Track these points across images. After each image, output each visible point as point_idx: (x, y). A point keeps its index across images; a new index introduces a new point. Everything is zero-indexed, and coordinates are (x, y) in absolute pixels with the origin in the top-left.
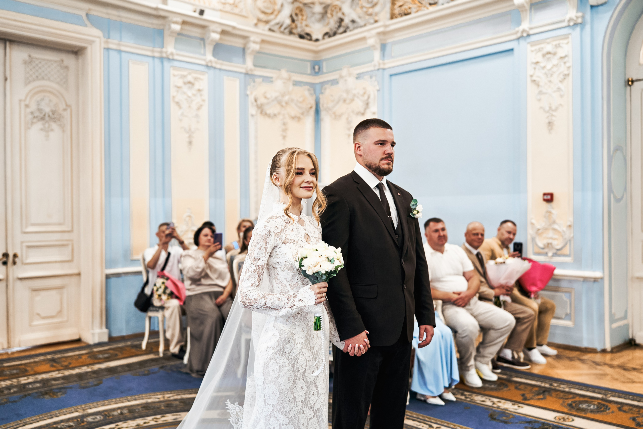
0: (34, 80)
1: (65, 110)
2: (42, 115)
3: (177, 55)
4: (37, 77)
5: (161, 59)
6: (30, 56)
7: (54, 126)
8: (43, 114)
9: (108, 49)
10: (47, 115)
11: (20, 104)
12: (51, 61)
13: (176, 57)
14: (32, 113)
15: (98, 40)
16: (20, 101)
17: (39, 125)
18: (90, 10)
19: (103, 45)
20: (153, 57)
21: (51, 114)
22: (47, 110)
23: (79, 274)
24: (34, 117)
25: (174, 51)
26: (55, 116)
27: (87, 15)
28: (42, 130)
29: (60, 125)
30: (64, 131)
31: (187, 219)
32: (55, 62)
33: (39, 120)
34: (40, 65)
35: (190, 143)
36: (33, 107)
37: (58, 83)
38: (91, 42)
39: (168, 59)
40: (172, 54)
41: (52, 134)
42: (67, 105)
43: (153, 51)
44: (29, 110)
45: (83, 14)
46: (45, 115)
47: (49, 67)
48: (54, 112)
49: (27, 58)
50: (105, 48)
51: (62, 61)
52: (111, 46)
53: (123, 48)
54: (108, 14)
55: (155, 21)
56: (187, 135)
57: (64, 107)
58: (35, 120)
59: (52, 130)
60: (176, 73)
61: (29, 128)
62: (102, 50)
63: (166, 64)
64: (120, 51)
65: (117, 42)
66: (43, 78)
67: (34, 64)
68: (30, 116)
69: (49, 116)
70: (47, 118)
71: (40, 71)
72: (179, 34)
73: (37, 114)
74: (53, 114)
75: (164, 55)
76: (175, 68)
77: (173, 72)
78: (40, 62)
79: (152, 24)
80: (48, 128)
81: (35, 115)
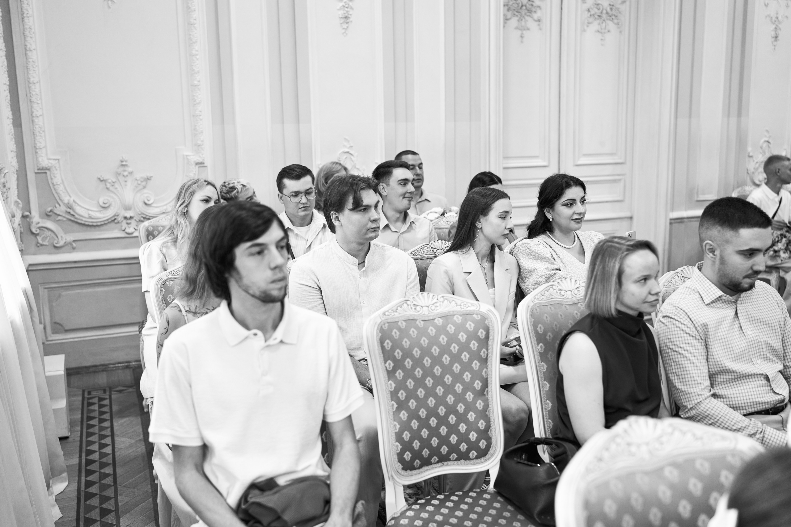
2: (598, 12)
7: (611, 25)
8: (600, 10)
10: (604, 12)
14: (589, 10)
17: (595, 26)
21: (609, 10)
22: (606, 4)
23: (631, 218)
24: (591, 15)
26: (614, 12)
28: (598, 31)
29: (618, 24)
30: (620, 32)
31: (765, 145)
33: (595, 20)
35: (776, 37)
41: (607, 37)
44: (586, 6)
46: (602, 12)
48: (612, 7)
56: (774, 26)
58: (591, 20)
59: (609, 31)
61: (585, 31)
68: (587, 15)
69: (607, 13)
70: (604, 16)
73: (594, 11)
74: (611, 9)
80: (605, 29)
81: (592, 12)
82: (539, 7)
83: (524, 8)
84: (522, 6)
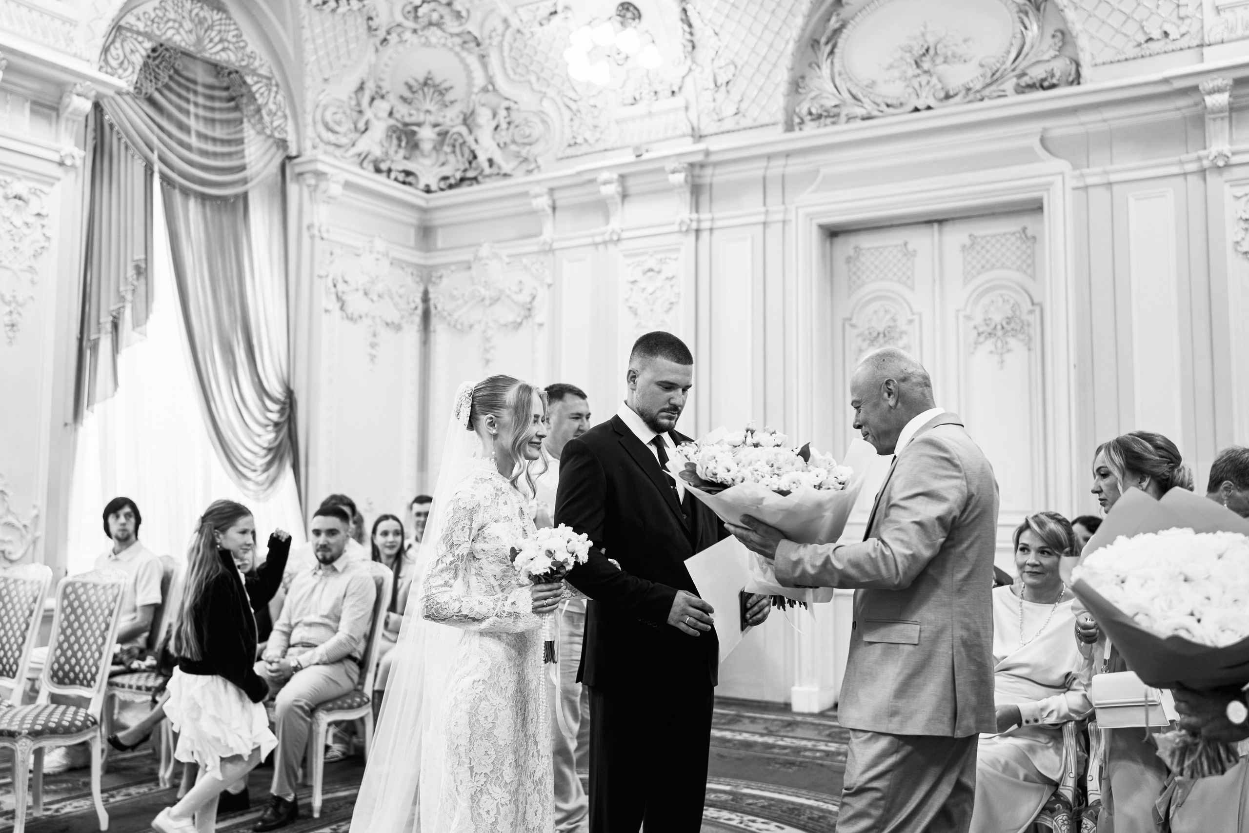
0: (979, 273)
1: (1031, 312)
2: (989, 329)
3: (1234, 154)
4: (983, 267)
5: (1203, 172)
6: (970, 236)
7: (1013, 343)
8: (993, 326)
9: (1086, 188)
11: (957, 317)
12: (1005, 234)
13: (1234, 160)
14: (975, 327)
15: (1060, 178)
16: (958, 311)
17: (989, 345)
18: (1045, 130)
19: (1072, 183)
20: (1185, 174)
21: (1004, 324)
22: (998, 318)
24: (979, 334)
25: (1226, 148)
27: (1042, 141)
28: (991, 352)
29: (1024, 340)
30: (1029, 350)
32: (1014, 234)
33: (986, 338)
34: (988, 247)
36: (978, 319)
37: (1018, 269)
38: (1047, 187)
39: (1219, 167)
40: (1221, 155)
41: (1008, 357)
42: (1033, 304)
43: (1181, 163)
44: (971, 324)
45: (1036, 142)
46: (995, 328)
47: (1003, 245)
48: (1009, 320)
49: (968, 242)
50: (1074, 189)
51: (1024, 230)
52: (1090, 181)
53: (1113, 178)
54: (1082, 124)
55: (1182, 102)
57: (1030, 307)
58: (981, 339)
59: (1009, 351)
60: (1239, 192)
61: (973, 353)
62: (1069, 193)
63: (1211, 178)
64: (1110, 184)
65: (1099, 169)
66: (993, 267)
67: (979, 248)
68: (975, 333)
69: (1003, 328)
71: (988, 256)
72: (1233, 109)
73: (983, 328)
74: (1008, 323)
75: (1206, 163)
76: (1236, 183)
77: (1229, 191)
78: (988, 242)
79: (1178, 109)
80: (1002, 348)
81: (981, 330)
82: (902, 333)
83: (881, 336)
84: (879, 334)
